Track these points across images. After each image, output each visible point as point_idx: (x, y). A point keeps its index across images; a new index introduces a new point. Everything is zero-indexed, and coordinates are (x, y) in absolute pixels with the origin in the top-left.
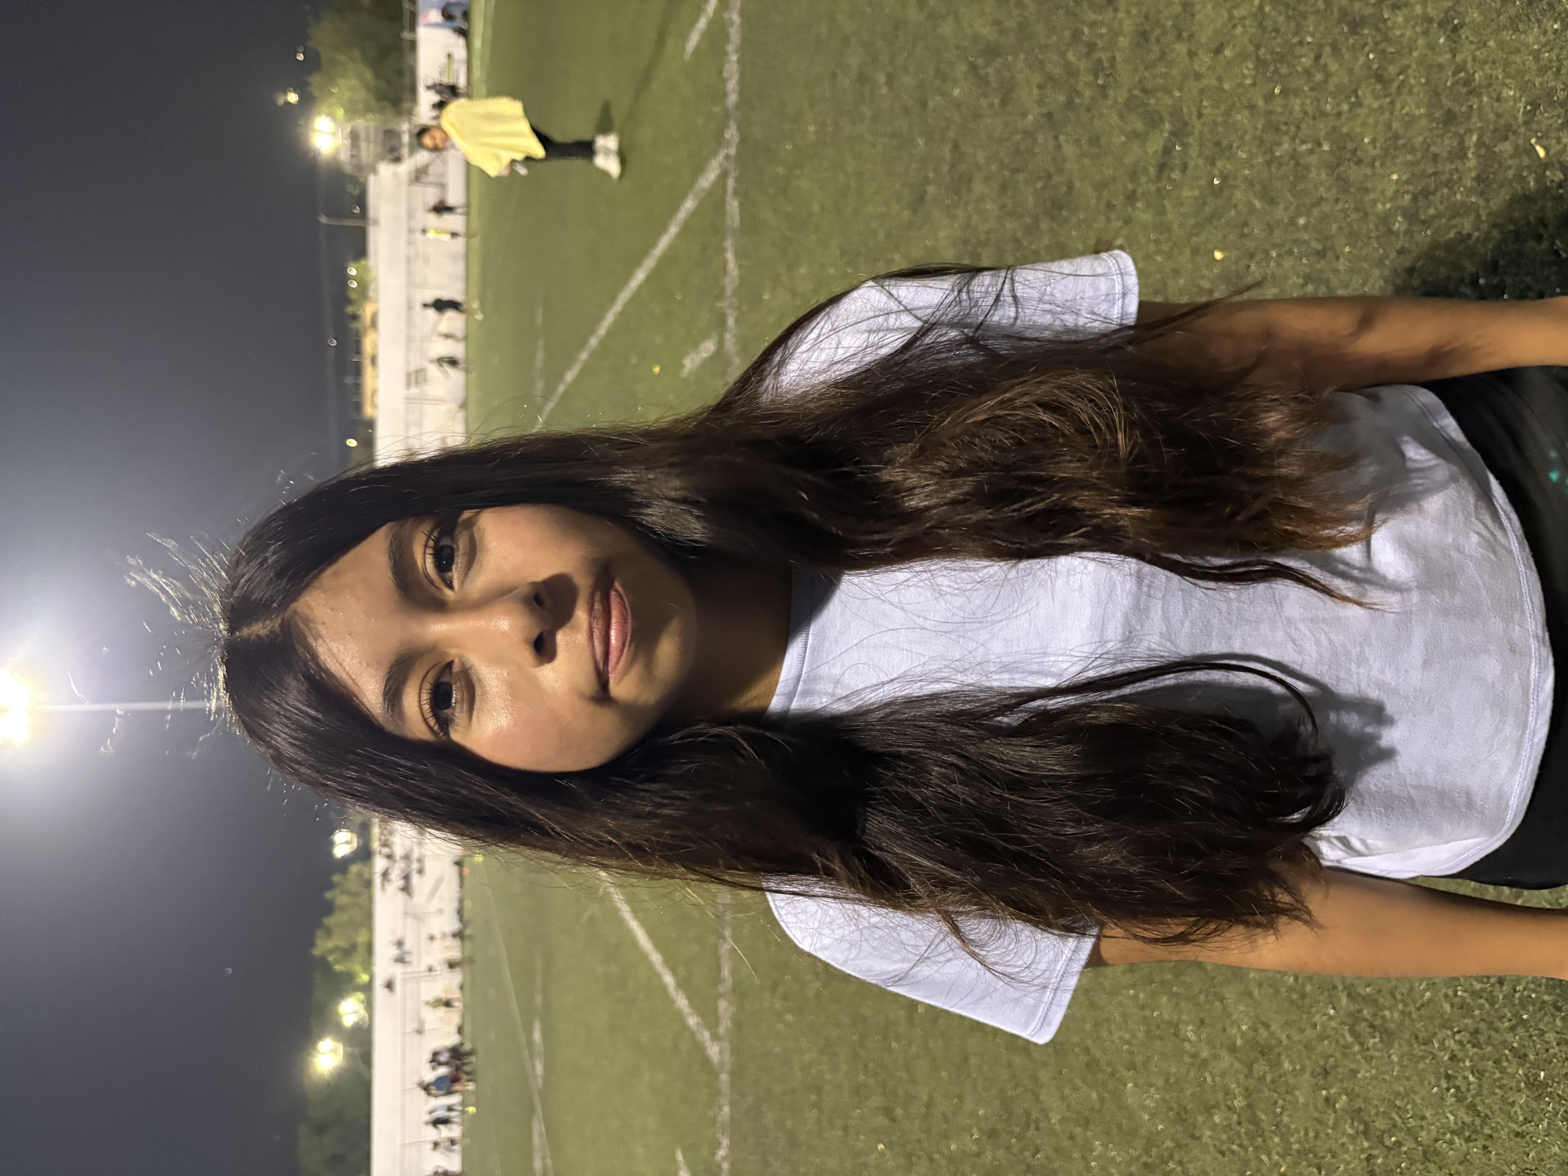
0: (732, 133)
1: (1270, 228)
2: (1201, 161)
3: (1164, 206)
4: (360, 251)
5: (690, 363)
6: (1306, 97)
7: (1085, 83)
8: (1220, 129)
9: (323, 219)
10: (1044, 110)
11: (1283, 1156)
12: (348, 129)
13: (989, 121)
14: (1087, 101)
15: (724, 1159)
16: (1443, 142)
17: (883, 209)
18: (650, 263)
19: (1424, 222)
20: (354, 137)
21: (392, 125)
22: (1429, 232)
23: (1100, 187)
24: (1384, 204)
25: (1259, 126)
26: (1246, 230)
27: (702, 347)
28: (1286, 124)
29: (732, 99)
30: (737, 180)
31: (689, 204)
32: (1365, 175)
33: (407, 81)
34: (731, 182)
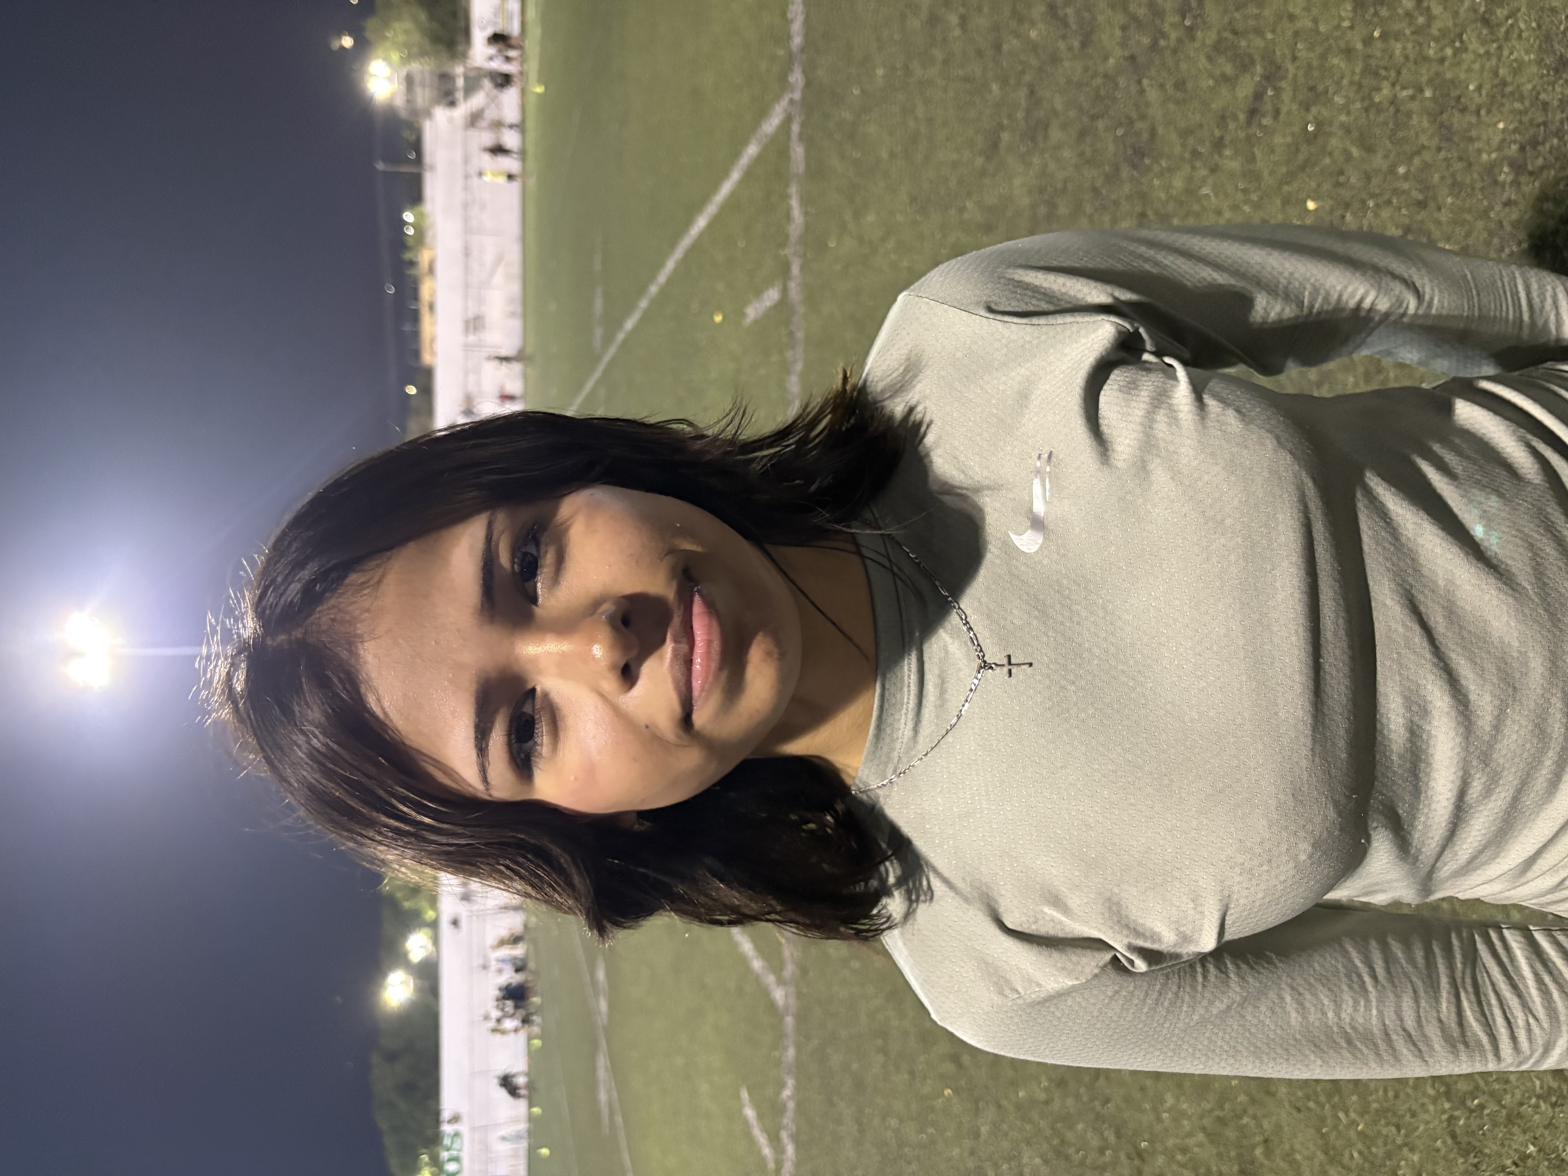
0: (797, 77)
1: (1368, 178)
2: (1295, 107)
3: (1253, 154)
4: (416, 197)
5: (752, 312)
6: (1408, 41)
7: (1172, 25)
8: (1316, 74)
9: (380, 166)
10: (1126, 53)
11: (1362, 1114)
12: (404, 73)
13: (1067, 64)
14: (1173, 43)
15: (789, 1098)
16: (1554, 89)
17: (955, 156)
18: (711, 209)
19: (1531, 173)
20: (409, 81)
21: (447, 69)
22: (1537, 184)
23: (1185, 133)
24: (1489, 154)
25: (1358, 70)
26: (1342, 179)
27: (765, 296)
28: (1386, 68)
29: (797, 41)
30: (803, 125)
31: (752, 150)
32: (1470, 123)
33: (462, 23)
34: (795, 128)
